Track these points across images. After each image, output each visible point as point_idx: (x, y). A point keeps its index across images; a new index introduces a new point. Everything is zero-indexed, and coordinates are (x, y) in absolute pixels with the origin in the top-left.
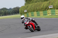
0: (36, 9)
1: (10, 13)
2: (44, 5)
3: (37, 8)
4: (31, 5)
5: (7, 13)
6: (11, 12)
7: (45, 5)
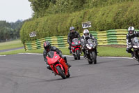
1: (14, 33)
2: (72, 22)
3: (57, 28)
5: (6, 34)
7: (74, 21)
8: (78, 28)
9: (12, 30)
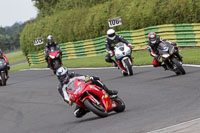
0: (69, 31)
3: (72, 30)
4: (56, 18)
6: (12, 38)
8: (102, 27)
9: (8, 37)
